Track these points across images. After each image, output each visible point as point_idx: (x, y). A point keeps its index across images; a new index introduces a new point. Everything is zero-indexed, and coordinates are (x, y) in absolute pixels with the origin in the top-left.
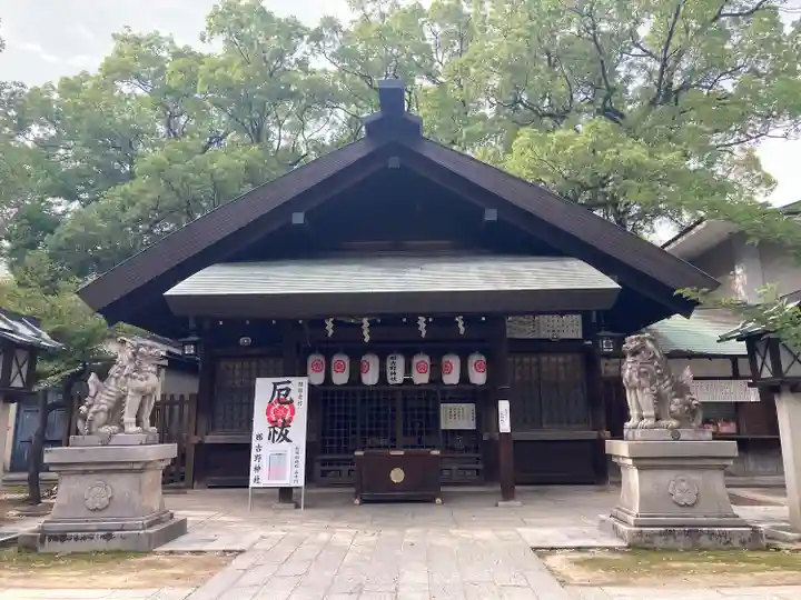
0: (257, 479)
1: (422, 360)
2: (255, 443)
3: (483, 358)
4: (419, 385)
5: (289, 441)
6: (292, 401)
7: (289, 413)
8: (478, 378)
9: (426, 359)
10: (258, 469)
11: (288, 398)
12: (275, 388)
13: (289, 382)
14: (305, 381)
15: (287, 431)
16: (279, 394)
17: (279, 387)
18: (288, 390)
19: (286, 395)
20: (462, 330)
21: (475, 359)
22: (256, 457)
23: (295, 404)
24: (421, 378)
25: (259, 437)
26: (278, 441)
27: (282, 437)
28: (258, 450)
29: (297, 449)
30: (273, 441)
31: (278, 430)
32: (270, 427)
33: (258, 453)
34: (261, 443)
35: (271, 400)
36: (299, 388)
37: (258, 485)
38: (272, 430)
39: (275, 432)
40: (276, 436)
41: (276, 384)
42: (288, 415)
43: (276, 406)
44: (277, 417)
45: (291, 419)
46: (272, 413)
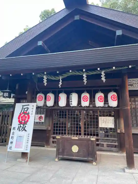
0: (10, 148)
1: (86, 95)
2: (12, 131)
3: (115, 94)
4: (84, 107)
5: (26, 131)
6: (29, 113)
8: (113, 103)
9: (88, 95)
10: (12, 143)
11: (27, 112)
12: (23, 107)
13: (28, 105)
14: (35, 104)
15: (25, 126)
16: (24, 110)
17: (24, 107)
18: (28, 108)
19: (27, 111)
20: (104, 80)
21: (112, 94)
22: (12, 137)
23: (30, 114)
24: (85, 104)
25: (14, 128)
26: (22, 131)
27: (23, 129)
28: (13, 134)
29: (29, 134)
30: (19, 131)
31: (22, 125)
32: (19, 124)
33: (13, 136)
34: (14, 131)
35: (21, 112)
36: (32, 107)
37: (11, 150)
38: (19, 125)
39: (21, 126)
40: (21, 128)
41: (23, 106)
42: (27, 119)
43: (22, 115)
44: (22, 120)
45: (28, 121)
46: (20, 118)
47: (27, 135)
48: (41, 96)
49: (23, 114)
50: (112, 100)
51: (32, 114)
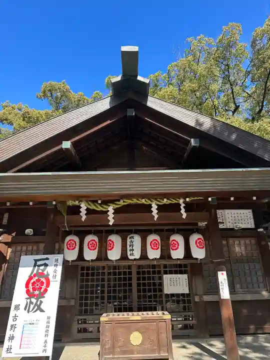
0: (9, 350)
1: (155, 238)
2: (12, 313)
5: (42, 311)
6: (48, 275)
7: (45, 285)
9: (158, 238)
10: (12, 338)
11: (45, 272)
12: (35, 263)
13: (47, 259)
14: (60, 257)
15: (41, 302)
16: (38, 269)
17: (39, 263)
18: (46, 265)
19: (43, 270)
20: (184, 216)
22: (12, 326)
23: (51, 278)
25: (17, 307)
26: (33, 311)
27: (36, 307)
28: (15, 320)
29: (49, 318)
30: (28, 312)
31: (34, 300)
32: (27, 299)
33: (14, 323)
34: (18, 313)
35: (31, 274)
36: (56, 263)
37: (9, 355)
38: (29, 300)
39: (31, 303)
40: (32, 306)
41: (36, 261)
42: (44, 287)
43: (34, 279)
44: (34, 289)
45: (46, 290)
46: (30, 285)
47: (46, 320)
48: (73, 240)
49: (37, 278)
50: (197, 246)
51: (55, 277)
